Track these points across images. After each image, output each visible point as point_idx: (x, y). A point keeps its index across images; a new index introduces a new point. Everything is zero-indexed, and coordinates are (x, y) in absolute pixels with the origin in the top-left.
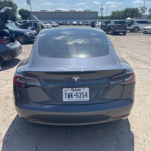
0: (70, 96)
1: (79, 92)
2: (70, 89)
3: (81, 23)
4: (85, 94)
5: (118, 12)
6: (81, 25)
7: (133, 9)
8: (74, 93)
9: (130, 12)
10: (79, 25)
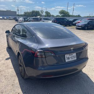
0: (68, 58)
1: (72, 56)
2: (68, 55)
3: (5, 18)
4: (74, 56)
5: (28, 12)
6: (6, 19)
7: (37, 11)
8: (70, 56)
9: (35, 13)
10: (4, 19)
